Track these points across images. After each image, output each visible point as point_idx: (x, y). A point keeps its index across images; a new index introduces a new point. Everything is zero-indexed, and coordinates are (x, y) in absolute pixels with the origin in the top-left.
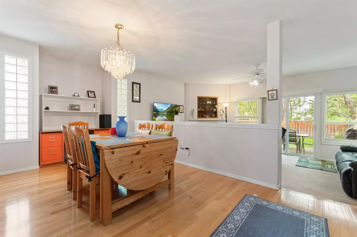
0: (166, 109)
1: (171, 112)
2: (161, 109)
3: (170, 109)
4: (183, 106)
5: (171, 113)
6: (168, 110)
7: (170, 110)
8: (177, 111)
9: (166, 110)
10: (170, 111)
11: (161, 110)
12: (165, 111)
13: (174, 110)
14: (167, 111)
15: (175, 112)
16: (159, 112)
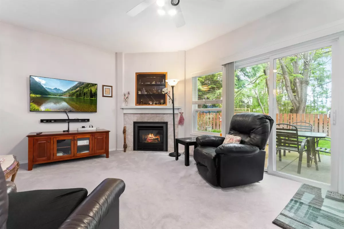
0: (69, 88)
1: (80, 94)
2: (56, 89)
3: (78, 89)
4: (112, 87)
5: (78, 96)
6: (74, 91)
7: (77, 91)
8: (93, 92)
9: (69, 90)
10: (78, 93)
11: (55, 91)
12: (65, 92)
13: (86, 90)
14: (71, 92)
15: (89, 94)
16: (49, 95)
